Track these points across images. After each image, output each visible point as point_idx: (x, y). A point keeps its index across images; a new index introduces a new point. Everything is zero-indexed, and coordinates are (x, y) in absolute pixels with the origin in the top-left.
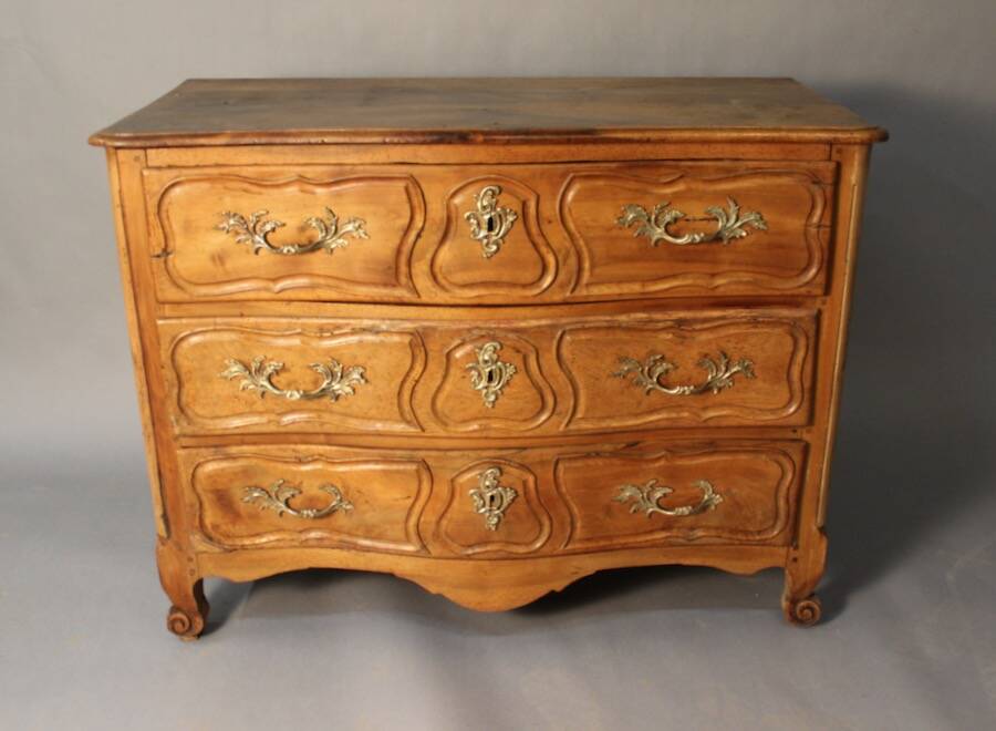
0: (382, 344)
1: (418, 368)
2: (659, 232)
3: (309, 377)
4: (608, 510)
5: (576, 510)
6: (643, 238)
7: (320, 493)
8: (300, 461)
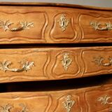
0: (40, 55)
1: (48, 61)
2: (97, 28)
3: (19, 65)
4: (96, 104)
5: (89, 105)
6: (94, 29)
7: (20, 107)
8: (13, 98)
